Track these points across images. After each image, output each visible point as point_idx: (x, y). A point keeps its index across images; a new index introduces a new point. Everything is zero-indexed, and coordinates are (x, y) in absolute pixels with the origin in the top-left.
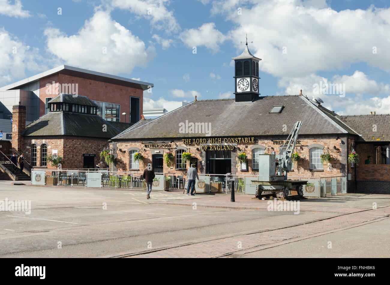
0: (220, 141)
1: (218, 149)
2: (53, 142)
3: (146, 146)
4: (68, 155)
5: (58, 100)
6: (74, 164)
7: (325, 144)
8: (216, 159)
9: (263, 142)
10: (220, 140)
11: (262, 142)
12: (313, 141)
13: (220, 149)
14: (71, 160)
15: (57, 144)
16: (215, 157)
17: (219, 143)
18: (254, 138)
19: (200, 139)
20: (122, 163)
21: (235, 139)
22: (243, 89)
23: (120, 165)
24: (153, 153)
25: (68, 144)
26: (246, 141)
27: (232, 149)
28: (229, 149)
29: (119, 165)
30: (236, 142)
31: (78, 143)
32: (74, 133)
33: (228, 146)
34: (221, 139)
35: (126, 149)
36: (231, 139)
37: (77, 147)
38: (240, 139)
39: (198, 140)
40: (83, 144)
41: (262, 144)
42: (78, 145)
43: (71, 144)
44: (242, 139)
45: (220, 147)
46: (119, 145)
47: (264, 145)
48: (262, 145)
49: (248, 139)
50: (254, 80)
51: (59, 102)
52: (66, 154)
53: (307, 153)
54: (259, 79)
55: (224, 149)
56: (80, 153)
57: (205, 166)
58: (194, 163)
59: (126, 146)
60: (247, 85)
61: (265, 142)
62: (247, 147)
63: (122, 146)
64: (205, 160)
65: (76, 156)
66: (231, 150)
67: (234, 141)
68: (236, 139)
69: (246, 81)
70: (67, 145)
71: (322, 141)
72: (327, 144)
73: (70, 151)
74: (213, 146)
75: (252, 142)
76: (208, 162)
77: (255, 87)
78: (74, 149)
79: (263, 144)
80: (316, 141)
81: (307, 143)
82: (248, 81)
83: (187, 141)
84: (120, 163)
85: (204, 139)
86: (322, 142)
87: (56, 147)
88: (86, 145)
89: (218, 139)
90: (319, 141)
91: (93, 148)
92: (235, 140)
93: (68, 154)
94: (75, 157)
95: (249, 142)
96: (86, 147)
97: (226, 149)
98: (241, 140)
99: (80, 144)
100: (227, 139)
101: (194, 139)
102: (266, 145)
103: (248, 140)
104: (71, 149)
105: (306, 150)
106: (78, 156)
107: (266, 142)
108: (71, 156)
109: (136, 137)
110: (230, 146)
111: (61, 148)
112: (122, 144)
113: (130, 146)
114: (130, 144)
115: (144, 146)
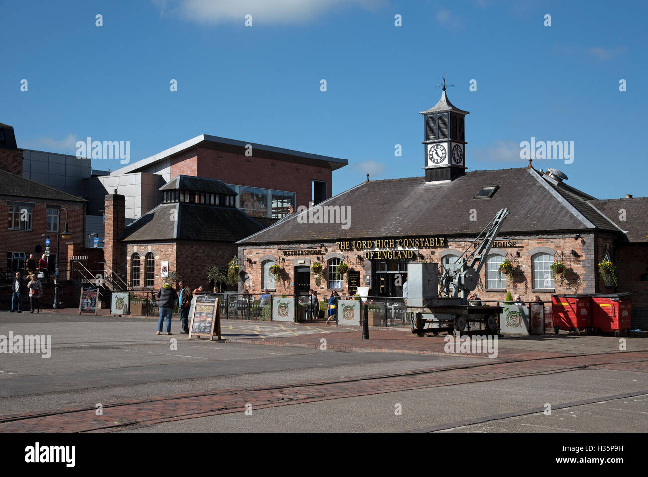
0: (392, 245)
1: (390, 257)
2: (162, 250)
3: (285, 254)
4: (184, 269)
5: (173, 186)
6: (194, 283)
7: (558, 247)
8: (388, 272)
9: (459, 245)
10: (392, 242)
11: (457, 245)
12: (538, 243)
13: (393, 257)
14: (189, 276)
15: (167, 253)
16: (386, 270)
17: (391, 247)
18: (443, 238)
19: (363, 242)
21: (414, 240)
22: (437, 162)
24: (295, 265)
25: (184, 252)
26: (432, 244)
27: (410, 256)
28: (406, 257)
30: (417, 245)
31: (201, 251)
32: (194, 235)
33: (404, 252)
34: (393, 240)
35: (257, 259)
36: (409, 241)
37: (198, 256)
38: (422, 240)
39: (359, 243)
40: (208, 252)
41: (456, 247)
42: (200, 253)
43: (190, 253)
44: (425, 240)
45: (393, 253)
46: (247, 252)
47: (460, 250)
48: (458, 249)
49: (435, 240)
50: (455, 146)
51: (174, 188)
52: (181, 267)
53: (527, 261)
54: (465, 145)
55: (399, 257)
56: (203, 266)
57: (371, 284)
58: (355, 280)
59: (257, 253)
60: (444, 155)
61: (461, 245)
62: (433, 253)
63: (251, 254)
64: (371, 274)
65: (197, 270)
66: (409, 258)
67: (413, 244)
68: (417, 241)
69: (442, 148)
70: (182, 254)
71: (552, 242)
72: (560, 247)
73: (187, 262)
74: (382, 253)
75: (441, 245)
76: (376, 277)
77: (457, 158)
78: (195, 260)
79: (459, 247)
80: (542, 243)
81: (528, 245)
82: (444, 149)
83: (344, 245)
85: (368, 241)
86: (552, 244)
87: (166, 257)
88: (214, 253)
89: (389, 241)
90: (548, 243)
91: (226, 258)
92: (415, 243)
93: (184, 267)
94: (196, 272)
95: (437, 245)
96: (213, 257)
97: (402, 257)
98: (424, 242)
99: (204, 252)
100: (403, 241)
101: (354, 242)
102: (463, 249)
103: (435, 242)
104: (190, 259)
105: (526, 257)
106: (201, 270)
107: (463, 245)
108: (190, 270)
109: (272, 240)
110: (408, 252)
111: (173, 259)
112: (251, 250)
113: (262, 253)
114: (263, 250)
115: (282, 253)
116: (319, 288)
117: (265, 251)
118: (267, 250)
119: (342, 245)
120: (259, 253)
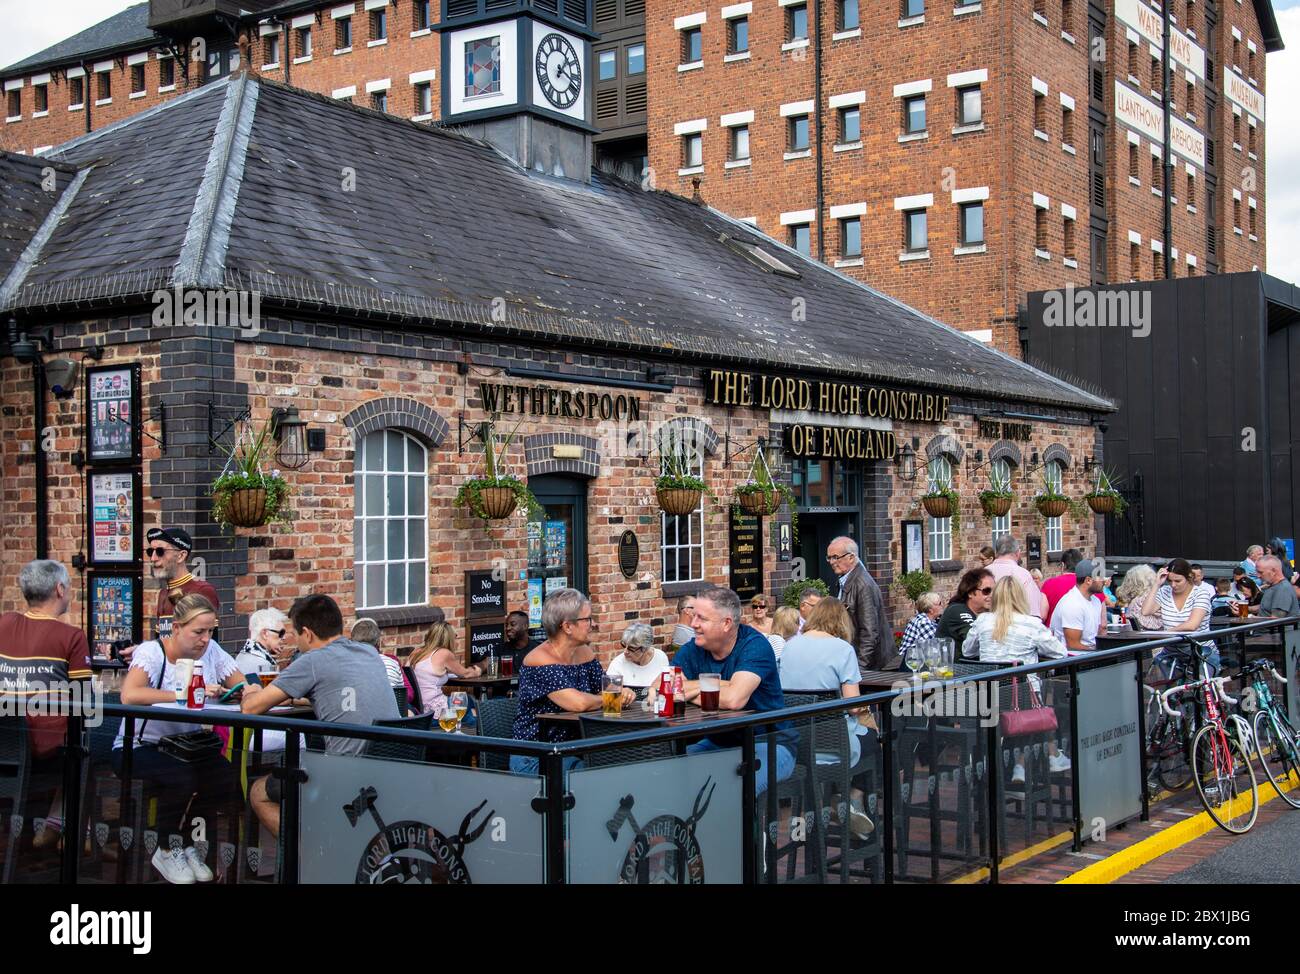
1: (849, 452)
3: (488, 397)
9: (956, 423)
12: (1053, 433)
13: (856, 453)
18: (948, 398)
19: (788, 381)
20: (290, 555)
21: (899, 396)
22: (558, 99)
23: (274, 579)
24: (539, 466)
26: (929, 413)
27: (890, 453)
28: (883, 455)
29: (263, 580)
33: (877, 435)
34: (858, 389)
35: (332, 417)
36: (889, 397)
38: (910, 396)
39: (778, 385)
41: (952, 430)
44: (916, 398)
45: (854, 437)
46: (258, 363)
47: (958, 439)
48: (954, 437)
49: (935, 402)
55: (868, 453)
57: (791, 556)
58: (749, 543)
59: (326, 381)
61: (959, 423)
62: (916, 444)
63: (287, 380)
66: (889, 457)
68: (902, 398)
71: (1066, 433)
72: (1073, 446)
74: (833, 432)
75: (943, 419)
79: (956, 431)
80: (1057, 433)
81: (1042, 437)
83: (735, 388)
84: (277, 555)
85: (800, 384)
86: (1066, 438)
89: (848, 391)
90: (1063, 434)
92: (900, 405)
95: (936, 418)
97: (875, 454)
100: (876, 396)
101: (764, 378)
102: (961, 439)
103: (934, 407)
105: (1040, 469)
107: (962, 425)
110: (884, 436)
112: (293, 356)
113: (361, 385)
114: (367, 362)
115: (471, 392)
116: (633, 585)
117: (379, 374)
118: (392, 369)
119: (728, 387)
120: (338, 382)
